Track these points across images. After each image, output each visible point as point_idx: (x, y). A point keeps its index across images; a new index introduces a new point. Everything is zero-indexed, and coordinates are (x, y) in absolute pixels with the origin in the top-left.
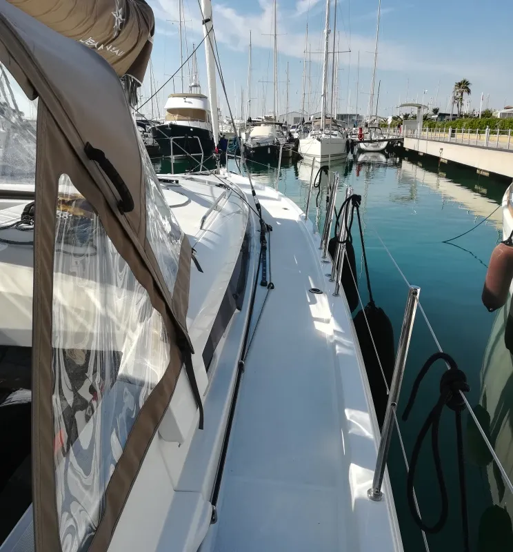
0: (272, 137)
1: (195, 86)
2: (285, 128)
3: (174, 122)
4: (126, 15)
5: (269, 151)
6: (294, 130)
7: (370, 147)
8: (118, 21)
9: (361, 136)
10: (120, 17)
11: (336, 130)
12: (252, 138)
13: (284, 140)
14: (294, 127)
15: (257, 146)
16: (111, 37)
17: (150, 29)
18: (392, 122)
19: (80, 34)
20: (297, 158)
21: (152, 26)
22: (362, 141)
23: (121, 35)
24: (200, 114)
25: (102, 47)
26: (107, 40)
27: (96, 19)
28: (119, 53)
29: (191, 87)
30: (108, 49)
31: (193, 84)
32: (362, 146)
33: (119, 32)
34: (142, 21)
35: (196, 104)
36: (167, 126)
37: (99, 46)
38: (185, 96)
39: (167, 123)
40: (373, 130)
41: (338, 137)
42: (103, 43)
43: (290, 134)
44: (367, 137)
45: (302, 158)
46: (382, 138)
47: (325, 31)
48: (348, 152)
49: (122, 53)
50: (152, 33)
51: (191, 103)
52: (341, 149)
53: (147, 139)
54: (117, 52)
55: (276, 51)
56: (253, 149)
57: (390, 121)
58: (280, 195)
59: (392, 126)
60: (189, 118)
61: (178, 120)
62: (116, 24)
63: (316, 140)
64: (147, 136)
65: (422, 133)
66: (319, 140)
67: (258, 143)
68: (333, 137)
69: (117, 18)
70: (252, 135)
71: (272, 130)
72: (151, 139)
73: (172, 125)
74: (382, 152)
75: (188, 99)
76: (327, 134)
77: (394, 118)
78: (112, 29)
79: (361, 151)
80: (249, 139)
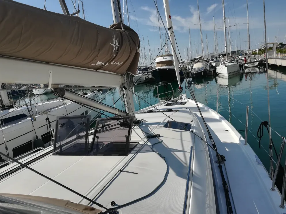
0: (203, 67)
1: (167, 51)
2: (208, 62)
3: (159, 68)
4: (121, 43)
5: (203, 74)
6: (212, 61)
7: (250, 65)
8: (115, 47)
9: (245, 61)
10: (117, 44)
11: (233, 60)
12: (194, 69)
13: (209, 67)
14: (212, 60)
15: (197, 72)
16: (112, 58)
17: (137, 45)
18: (259, 52)
19: (91, 61)
20: (216, 75)
21: (138, 44)
22: (246, 63)
23: (118, 55)
24: (170, 63)
25: (107, 64)
26: (110, 60)
27: (99, 50)
28: (119, 64)
29: (166, 52)
30: (112, 64)
31: (166, 50)
32: (246, 65)
33: (117, 53)
34: (132, 42)
35: (168, 59)
36: (157, 70)
37: (105, 64)
38: (163, 56)
39: (157, 68)
40: (251, 57)
41: (235, 63)
42: (108, 62)
43: (211, 64)
44: (248, 61)
45: (218, 75)
46: (255, 60)
47: (224, 18)
48: (241, 69)
49: (121, 63)
50: (139, 47)
51: (166, 58)
52: (237, 68)
53: (149, 75)
54: (118, 63)
55: (201, 31)
56: (195, 74)
57: (257, 51)
58: (220, 117)
59: (259, 53)
60: (166, 65)
61: (161, 66)
62: (114, 49)
63: (224, 67)
64: (149, 74)
65: (277, 55)
66: (226, 66)
67: (197, 71)
68: (233, 64)
69: (114, 46)
70: (194, 68)
71: (203, 64)
72: (151, 75)
73: (159, 69)
74: (256, 66)
75: (165, 57)
76: (229, 63)
77: (259, 50)
78: (112, 53)
79: (246, 67)
80: (193, 70)
